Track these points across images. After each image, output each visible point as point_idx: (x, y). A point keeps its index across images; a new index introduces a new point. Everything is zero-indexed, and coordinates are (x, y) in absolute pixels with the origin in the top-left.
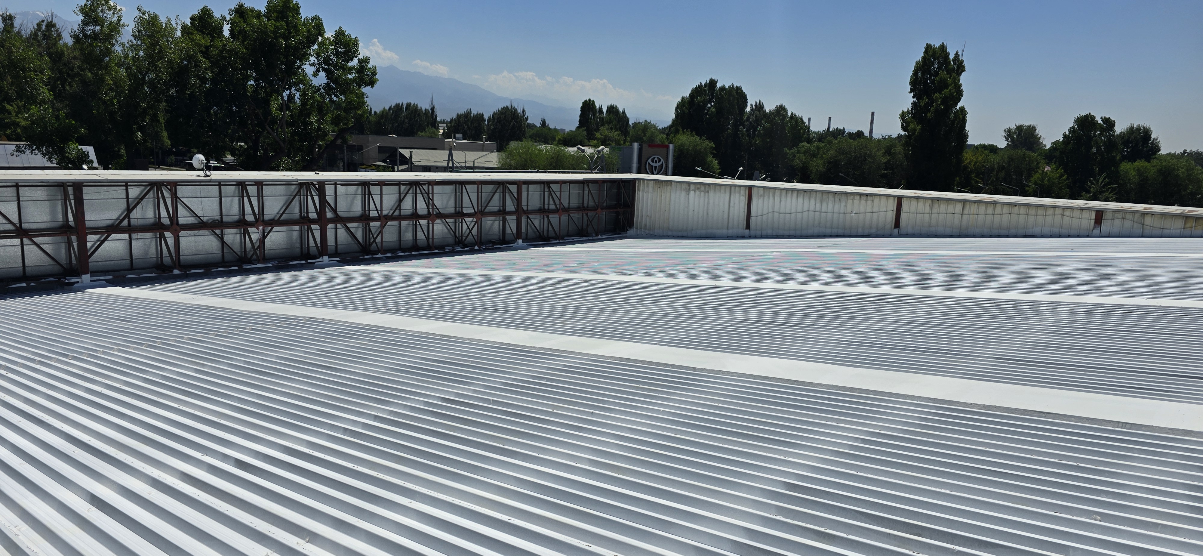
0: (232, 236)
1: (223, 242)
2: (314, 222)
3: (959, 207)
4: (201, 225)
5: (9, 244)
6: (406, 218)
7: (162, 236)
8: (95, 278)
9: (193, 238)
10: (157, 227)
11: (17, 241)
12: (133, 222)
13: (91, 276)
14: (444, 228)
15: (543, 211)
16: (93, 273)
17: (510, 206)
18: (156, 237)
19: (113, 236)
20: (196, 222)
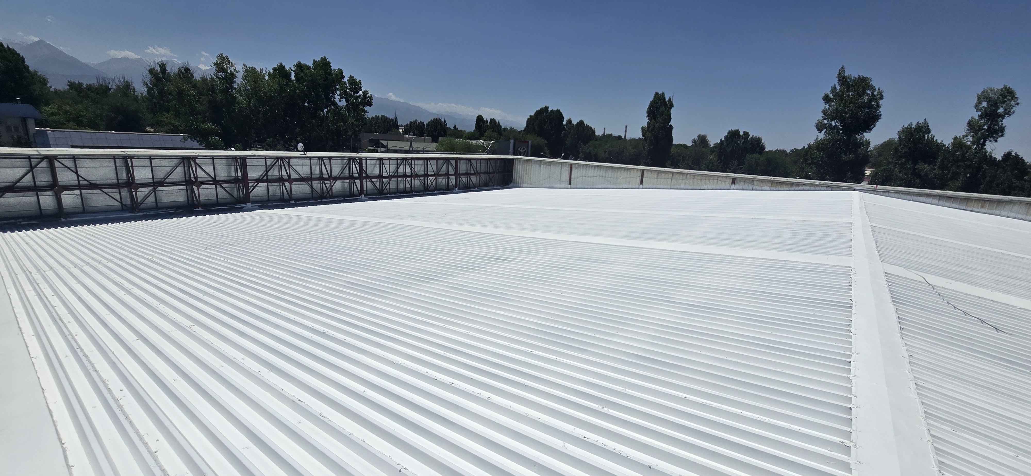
0: (317, 185)
1: (312, 187)
2: (356, 178)
3: (671, 175)
4: (302, 179)
5: (210, 187)
6: (400, 177)
7: (283, 184)
8: (253, 205)
9: (298, 186)
10: (280, 180)
11: (214, 186)
12: (269, 177)
13: (251, 204)
14: (419, 182)
15: (468, 174)
16: (253, 202)
17: (451, 171)
18: (280, 185)
19: (260, 184)
20: (299, 178)
